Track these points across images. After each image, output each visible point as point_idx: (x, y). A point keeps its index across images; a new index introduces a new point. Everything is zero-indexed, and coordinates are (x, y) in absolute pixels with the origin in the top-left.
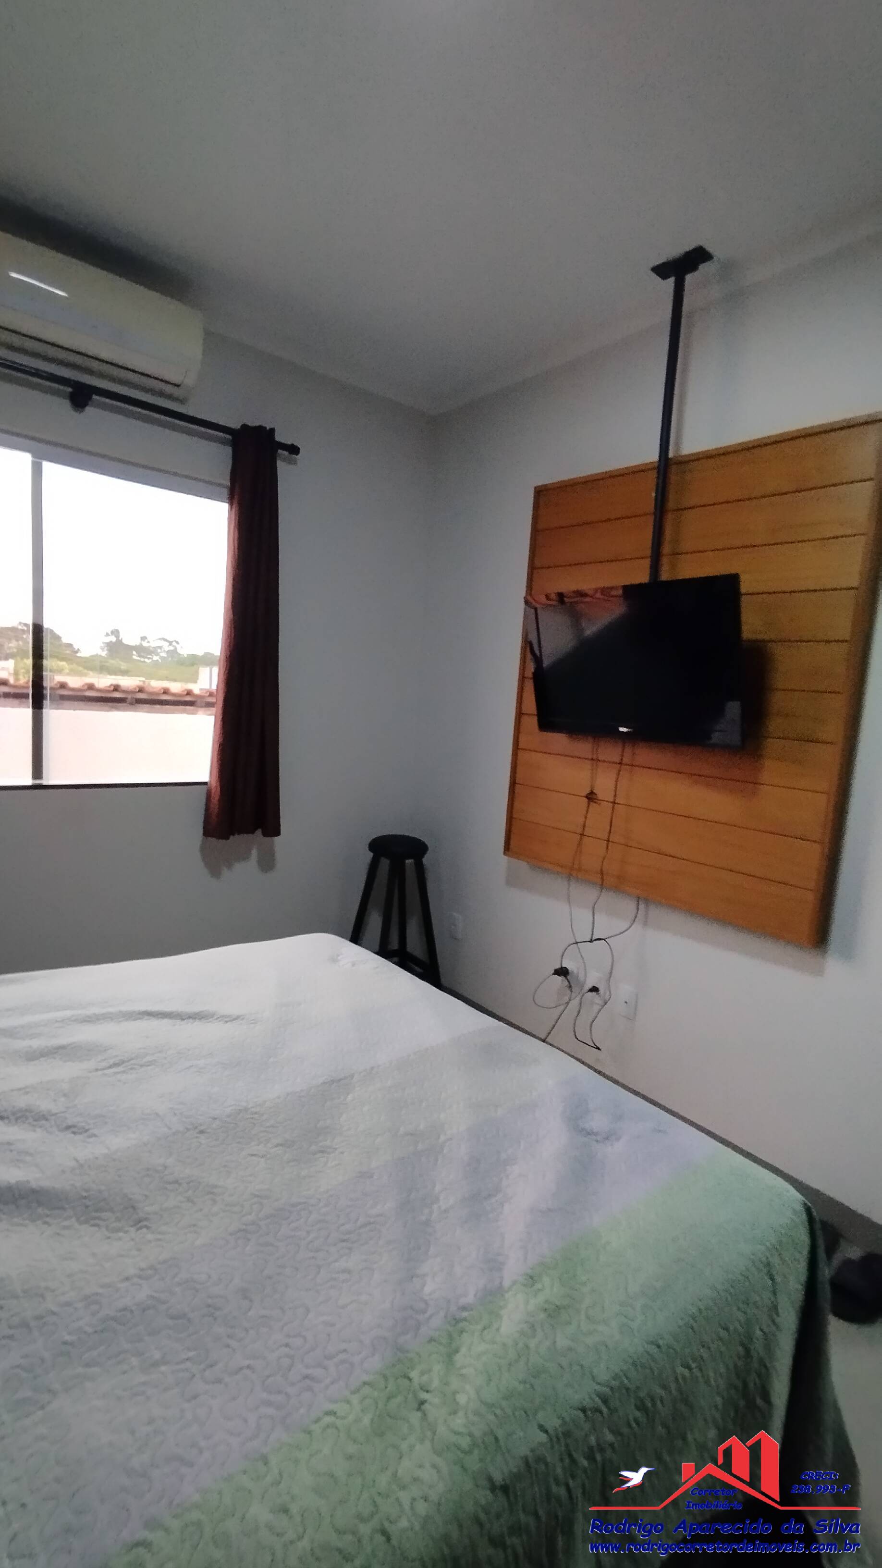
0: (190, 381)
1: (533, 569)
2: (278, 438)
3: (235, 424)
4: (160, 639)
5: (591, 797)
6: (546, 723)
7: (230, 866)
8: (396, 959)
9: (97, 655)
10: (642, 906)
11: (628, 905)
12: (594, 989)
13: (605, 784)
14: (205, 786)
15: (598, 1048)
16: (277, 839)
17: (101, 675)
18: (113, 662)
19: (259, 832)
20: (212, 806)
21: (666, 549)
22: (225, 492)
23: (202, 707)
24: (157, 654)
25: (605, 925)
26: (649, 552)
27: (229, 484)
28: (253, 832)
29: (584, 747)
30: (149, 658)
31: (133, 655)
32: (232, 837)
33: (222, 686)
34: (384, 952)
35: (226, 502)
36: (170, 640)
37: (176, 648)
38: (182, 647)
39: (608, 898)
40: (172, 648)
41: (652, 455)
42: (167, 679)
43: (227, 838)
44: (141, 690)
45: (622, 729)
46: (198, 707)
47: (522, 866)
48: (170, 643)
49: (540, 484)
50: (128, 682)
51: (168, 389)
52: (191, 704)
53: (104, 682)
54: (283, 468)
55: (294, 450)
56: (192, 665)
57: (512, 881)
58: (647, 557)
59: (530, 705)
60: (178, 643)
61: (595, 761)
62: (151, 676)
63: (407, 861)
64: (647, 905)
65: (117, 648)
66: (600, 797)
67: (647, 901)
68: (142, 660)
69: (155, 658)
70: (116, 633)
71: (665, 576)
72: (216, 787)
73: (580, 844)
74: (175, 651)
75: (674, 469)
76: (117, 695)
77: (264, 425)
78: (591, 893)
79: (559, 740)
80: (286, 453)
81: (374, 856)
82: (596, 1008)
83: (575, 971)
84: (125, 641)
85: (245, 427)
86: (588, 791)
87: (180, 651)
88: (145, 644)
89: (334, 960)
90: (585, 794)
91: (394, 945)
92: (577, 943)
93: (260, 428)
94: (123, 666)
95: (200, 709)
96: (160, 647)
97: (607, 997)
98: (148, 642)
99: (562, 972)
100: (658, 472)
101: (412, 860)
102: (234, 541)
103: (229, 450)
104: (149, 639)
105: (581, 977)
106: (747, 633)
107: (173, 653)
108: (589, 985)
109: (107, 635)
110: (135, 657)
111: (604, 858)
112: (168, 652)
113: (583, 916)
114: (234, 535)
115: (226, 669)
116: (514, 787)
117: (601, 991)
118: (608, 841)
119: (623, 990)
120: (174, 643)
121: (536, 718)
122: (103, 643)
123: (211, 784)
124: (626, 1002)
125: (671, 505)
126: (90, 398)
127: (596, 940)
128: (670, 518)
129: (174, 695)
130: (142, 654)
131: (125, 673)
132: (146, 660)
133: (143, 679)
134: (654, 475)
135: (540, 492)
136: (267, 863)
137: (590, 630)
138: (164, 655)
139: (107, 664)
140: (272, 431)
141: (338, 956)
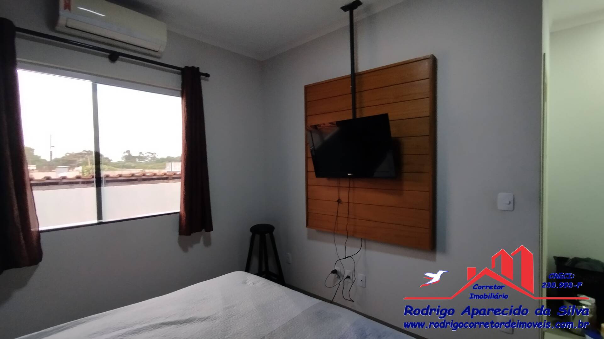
0: (162, 50)
1: (306, 116)
2: (201, 71)
3: (183, 66)
4: (147, 153)
5: (339, 201)
6: (319, 174)
7: (191, 246)
8: (264, 275)
9: (120, 162)
10: (363, 241)
11: (359, 243)
12: (348, 277)
13: (344, 195)
14: (179, 214)
15: (353, 301)
16: (212, 233)
17: (123, 170)
18: (127, 163)
19: (203, 230)
20: (182, 222)
21: (357, 106)
22: (179, 93)
23: (171, 179)
24: (147, 159)
25: (351, 251)
26: (351, 107)
27: (180, 89)
28: (201, 231)
29: (334, 182)
30: (143, 161)
31: (136, 160)
32: (192, 234)
33: (183, 171)
34: (260, 274)
35: (180, 97)
36: (152, 153)
37: (155, 156)
38: (157, 155)
39: (350, 241)
40: (153, 156)
41: (348, 72)
42: (152, 168)
43: (190, 235)
44: (144, 175)
45: (349, 174)
46: (169, 179)
47: (313, 231)
48: (152, 154)
49: (306, 85)
50: (137, 172)
51: (153, 53)
52: (167, 178)
53: (126, 172)
54: (204, 83)
55: (207, 75)
56: (162, 162)
57: (310, 237)
58: (351, 109)
59: (312, 168)
60: (156, 154)
61: (339, 187)
62: (145, 168)
63: (266, 234)
64: (365, 241)
65: (129, 158)
66: (343, 201)
67: (365, 240)
68: (141, 162)
69: (146, 161)
70: (128, 152)
71: (358, 116)
72: (184, 213)
73: (337, 220)
74: (155, 157)
75: (357, 77)
76: (133, 178)
77: (195, 66)
78: (343, 239)
79: (324, 181)
80: (204, 77)
81: (253, 234)
82: (350, 285)
83: (340, 271)
84: (133, 155)
85: (186, 67)
86: (337, 199)
87: (157, 157)
88: (141, 155)
89: (245, 283)
90: (336, 200)
91: (264, 269)
92: (340, 260)
93: (193, 67)
94: (133, 165)
95: (170, 180)
96: (148, 156)
97: (354, 280)
98: (143, 154)
99: (335, 272)
100: (352, 79)
101: (269, 234)
102: (185, 112)
103: (180, 76)
104: (143, 153)
105: (342, 273)
106: (393, 135)
107: (154, 158)
108: (346, 276)
109: (124, 153)
110: (137, 161)
111: (347, 224)
112: (152, 158)
113: (341, 248)
114: (185, 109)
115: (185, 164)
116: (308, 200)
117: (351, 277)
118: (348, 218)
119: (360, 276)
120: (154, 154)
121: (314, 173)
122: (123, 156)
123: (181, 213)
124: (361, 281)
125: (357, 90)
126: (118, 57)
127: (348, 257)
128: (358, 95)
129: (158, 176)
130: (141, 159)
131: (134, 168)
132: (142, 162)
133: (142, 169)
134: (350, 79)
135: (307, 88)
136: (208, 243)
137: (327, 138)
138: (150, 159)
139: (125, 165)
140: (198, 69)
141: (246, 281)
